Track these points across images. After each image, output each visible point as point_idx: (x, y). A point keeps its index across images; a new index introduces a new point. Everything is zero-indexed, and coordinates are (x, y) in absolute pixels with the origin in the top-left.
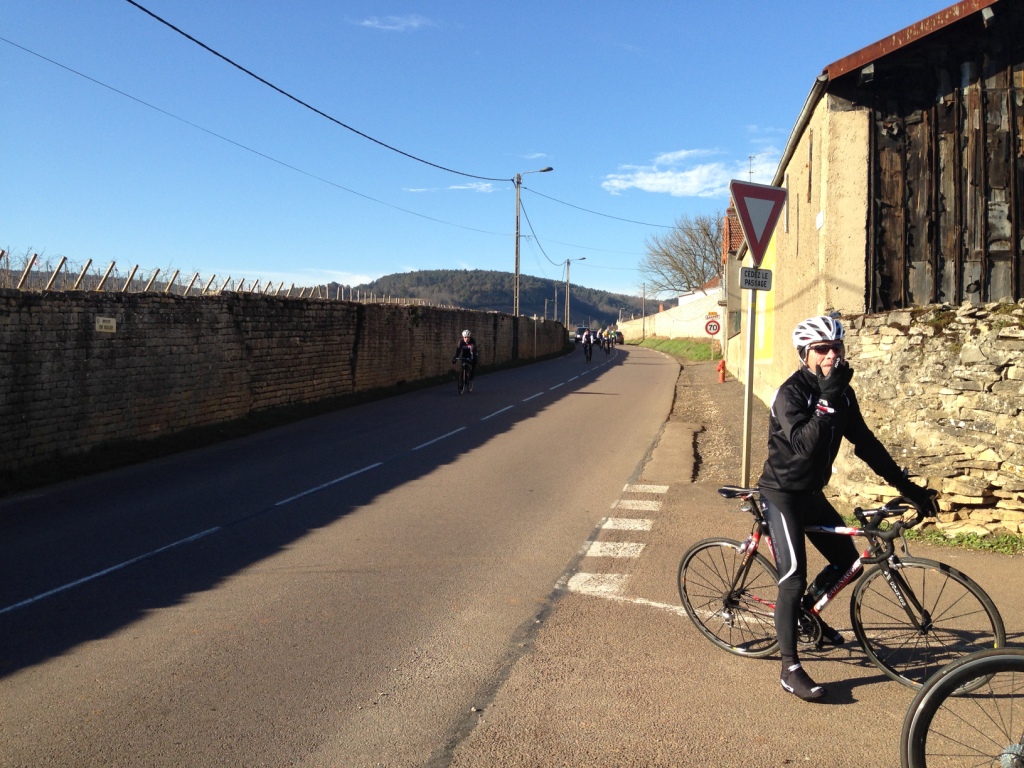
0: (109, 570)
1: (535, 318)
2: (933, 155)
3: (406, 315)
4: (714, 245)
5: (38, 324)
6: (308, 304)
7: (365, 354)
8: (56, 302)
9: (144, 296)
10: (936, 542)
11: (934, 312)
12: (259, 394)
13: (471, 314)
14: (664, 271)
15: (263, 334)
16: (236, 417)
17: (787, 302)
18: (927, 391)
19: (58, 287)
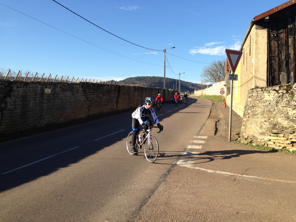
0: (48, 158)
1: (170, 90)
2: (287, 42)
3: (132, 88)
4: (223, 69)
5: (29, 90)
6: (104, 85)
7: (121, 100)
8: (34, 85)
9: (58, 83)
10: (286, 153)
11: (286, 86)
12: (90, 110)
13: (151, 88)
14: (208, 76)
15: (92, 94)
16: (84, 117)
17: (244, 84)
18: (284, 109)
19: (35, 81)
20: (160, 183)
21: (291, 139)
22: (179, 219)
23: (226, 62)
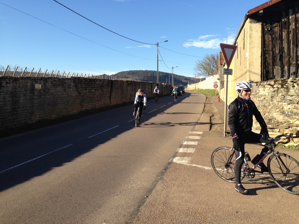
0: (41, 156)
1: (163, 84)
2: (281, 36)
3: (125, 83)
4: (216, 62)
5: (19, 86)
6: (97, 80)
7: (114, 94)
8: (24, 80)
9: (49, 78)
10: (282, 148)
11: (281, 81)
12: (83, 106)
13: (144, 83)
14: (201, 70)
15: (84, 89)
16: (77, 113)
17: (238, 78)
18: (279, 104)
19: (25, 75)
20: (157, 181)
22: (178, 219)
23: (219, 55)
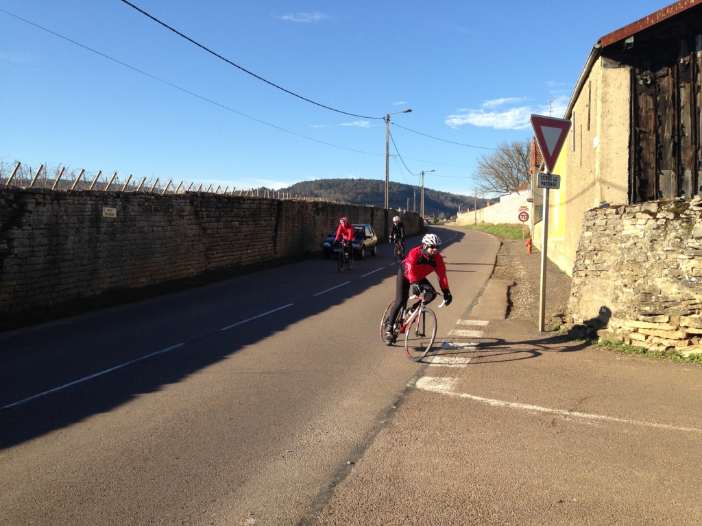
1: (399, 210)
2: (676, 98)
3: (310, 207)
4: (525, 161)
5: (65, 211)
6: (244, 200)
7: (283, 233)
8: (76, 198)
9: (135, 194)
10: (675, 360)
11: (674, 203)
12: (211, 258)
13: (355, 207)
14: (490, 179)
15: (214, 219)
16: (196, 274)
17: (574, 198)
18: (669, 256)
19: (78, 188)
20: (377, 430)
21: (687, 327)
22: (422, 515)
23: (532, 144)
